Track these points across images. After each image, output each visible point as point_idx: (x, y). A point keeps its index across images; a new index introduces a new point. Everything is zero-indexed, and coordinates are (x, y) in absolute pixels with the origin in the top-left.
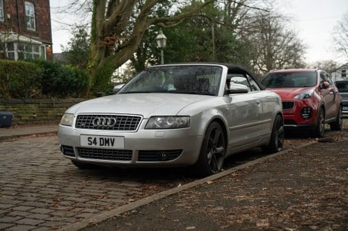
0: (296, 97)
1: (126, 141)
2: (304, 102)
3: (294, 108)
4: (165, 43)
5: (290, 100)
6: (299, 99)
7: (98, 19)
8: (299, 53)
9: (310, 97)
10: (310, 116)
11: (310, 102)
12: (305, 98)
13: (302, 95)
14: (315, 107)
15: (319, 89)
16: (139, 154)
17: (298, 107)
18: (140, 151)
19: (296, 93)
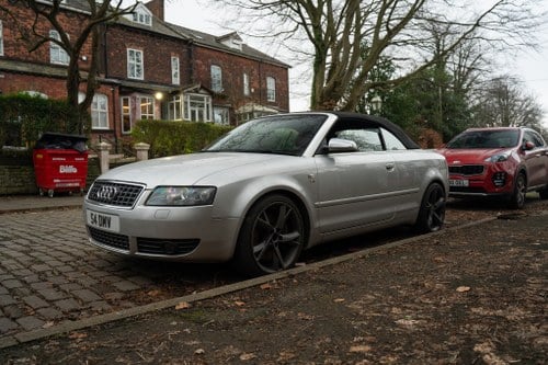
0: (488, 160)
1: (124, 222)
2: (498, 165)
3: (485, 173)
4: (379, 106)
5: (480, 163)
6: (492, 161)
7: (318, 86)
8: (537, 118)
9: (505, 160)
10: (504, 182)
11: (505, 165)
12: (499, 160)
13: (496, 157)
14: (511, 172)
15: (521, 151)
16: (138, 243)
17: (490, 171)
18: (138, 238)
19: (487, 156)
